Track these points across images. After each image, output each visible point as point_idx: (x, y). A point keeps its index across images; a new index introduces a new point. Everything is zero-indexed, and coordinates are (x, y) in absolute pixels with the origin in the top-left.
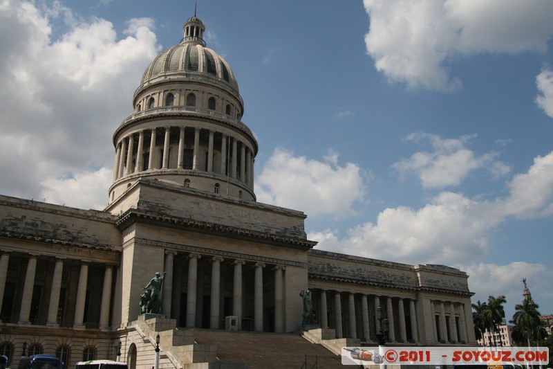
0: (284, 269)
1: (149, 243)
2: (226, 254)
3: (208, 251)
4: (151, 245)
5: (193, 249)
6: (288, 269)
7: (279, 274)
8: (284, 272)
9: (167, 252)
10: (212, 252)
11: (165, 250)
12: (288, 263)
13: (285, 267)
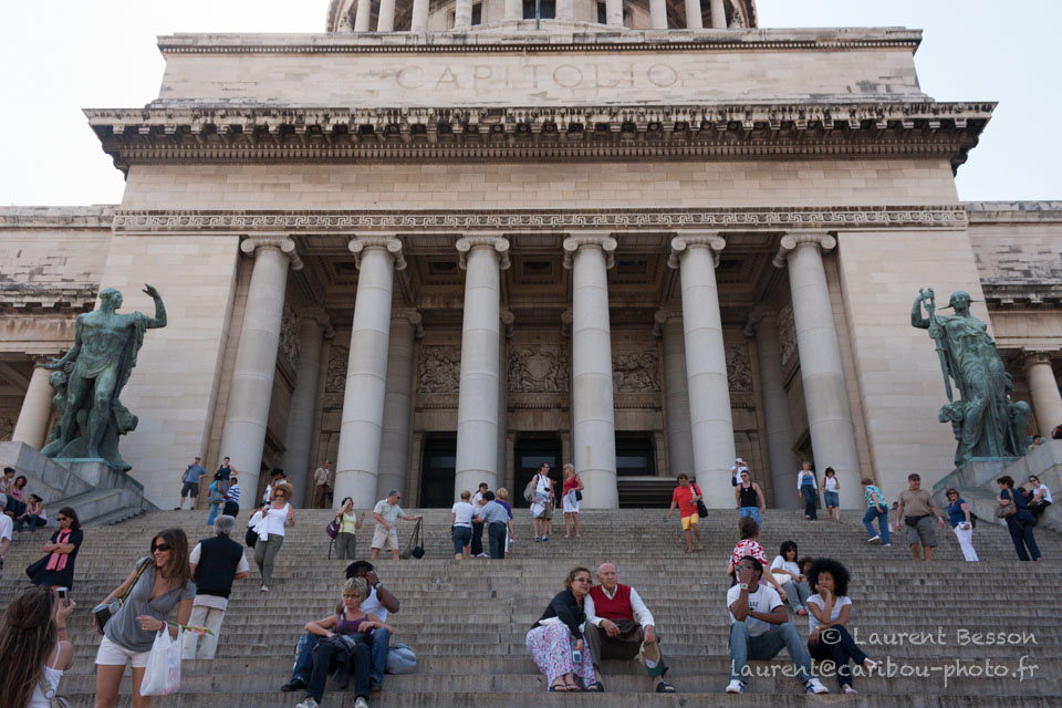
0: (829, 243)
1: (177, 221)
2: (516, 220)
3: (432, 220)
4: (184, 230)
5: (363, 220)
6: (847, 241)
8: (830, 257)
9: (247, 247)
10: (451, 220)
11: (242, 239)
12: (843, 219)
13: (834, 235)
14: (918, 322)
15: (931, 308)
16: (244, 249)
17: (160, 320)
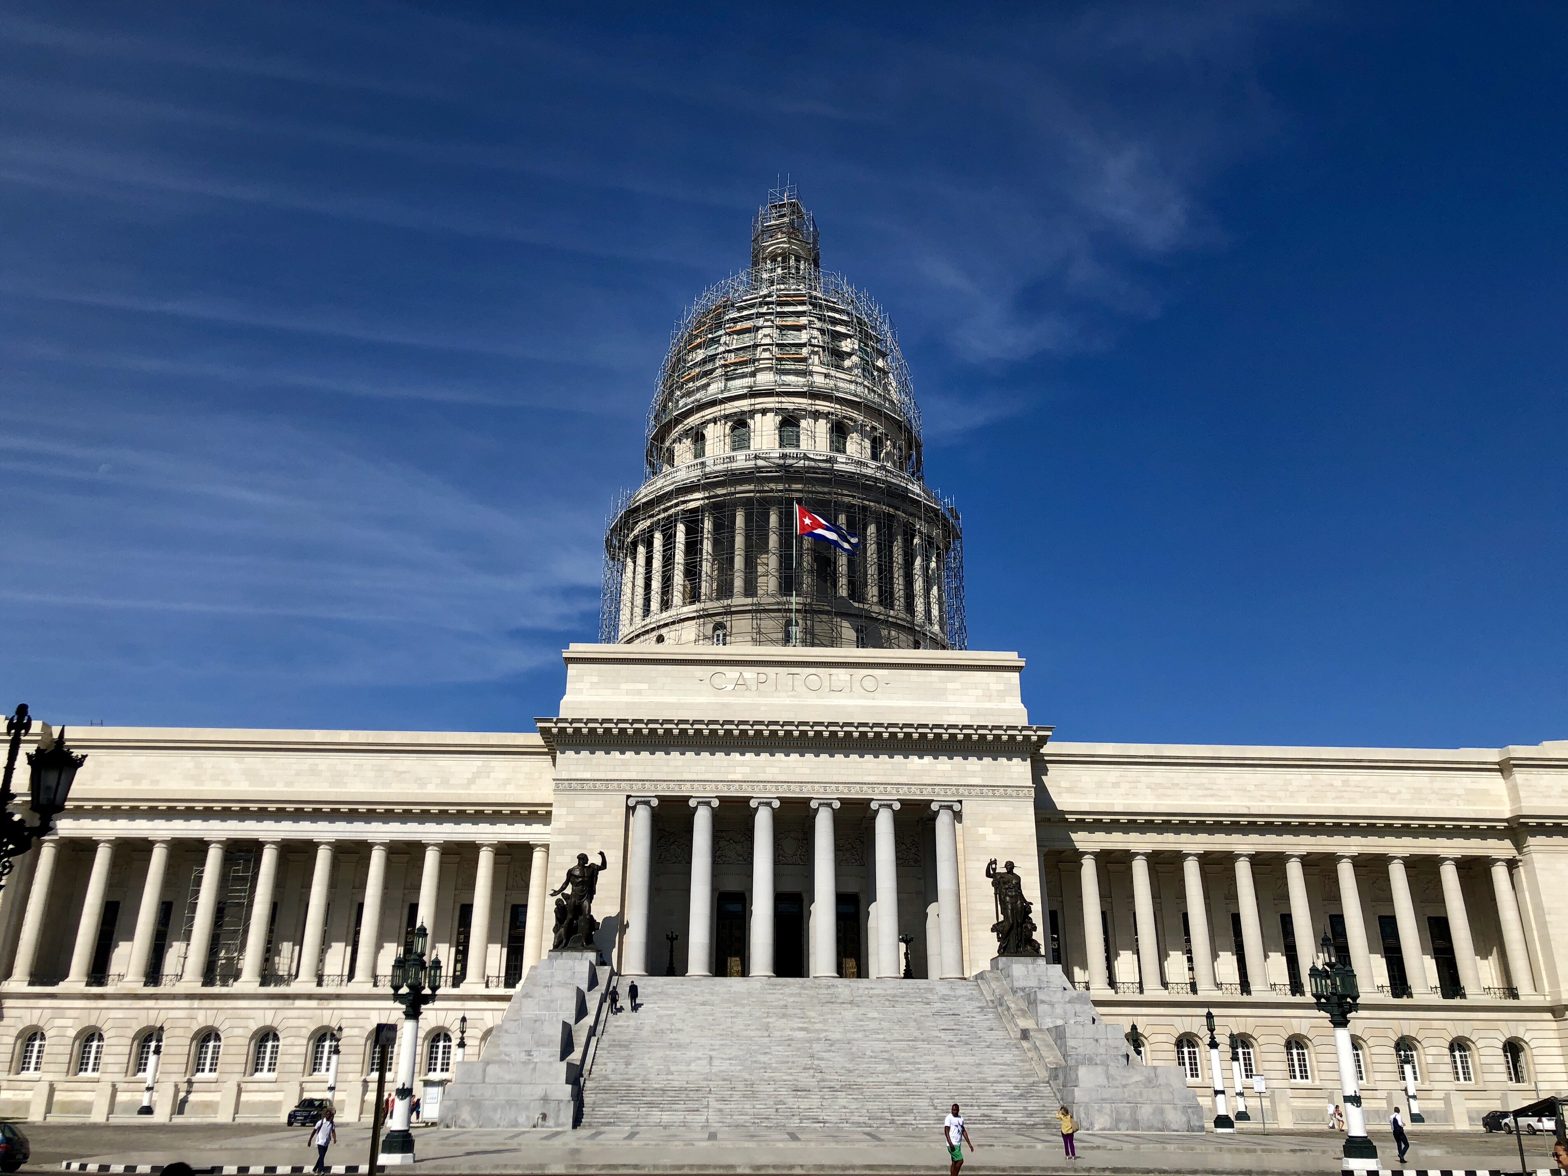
0: (957, 807)
1: (592, 785)
2: (783, 787)
3: (734, 787)
4: (594, 791)
5: (696, 786)
6: (968, 808)
7: (943, 822)
8: (958, 816)
9: (632, 802)
10: (747, 787)
11: (628, 797)
12: (966, 792)
13: (960, 802)
14: (988, 875)
15: (994, 870)
16: (630, 805)
17: (604, 865)
